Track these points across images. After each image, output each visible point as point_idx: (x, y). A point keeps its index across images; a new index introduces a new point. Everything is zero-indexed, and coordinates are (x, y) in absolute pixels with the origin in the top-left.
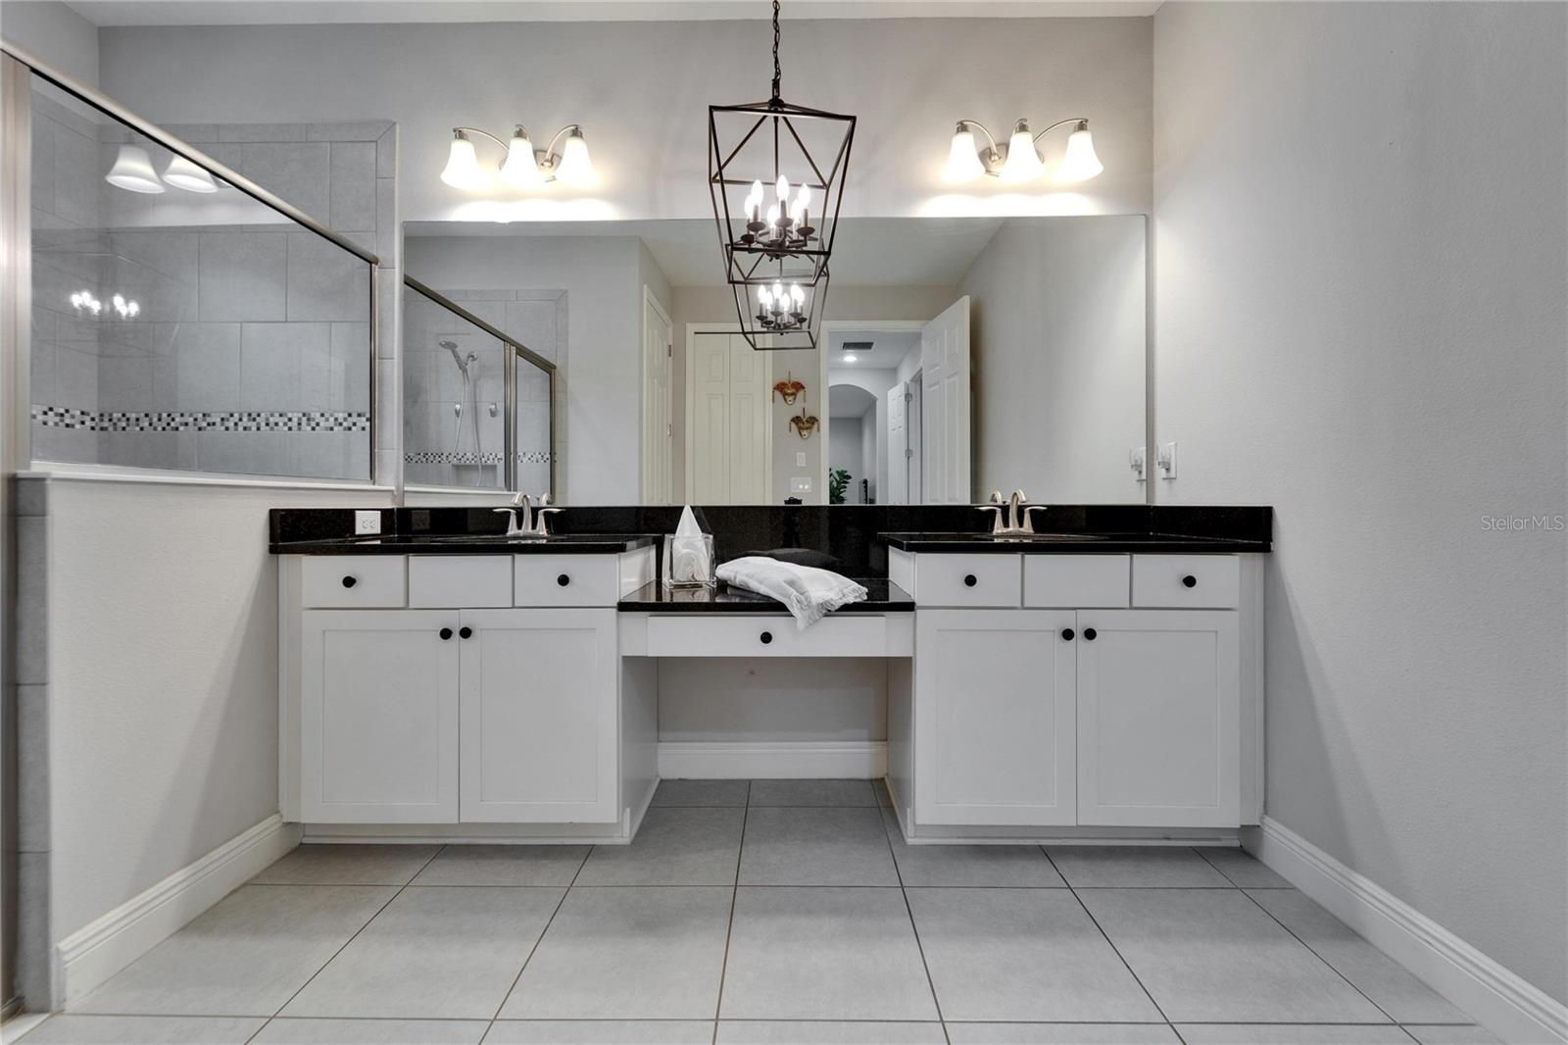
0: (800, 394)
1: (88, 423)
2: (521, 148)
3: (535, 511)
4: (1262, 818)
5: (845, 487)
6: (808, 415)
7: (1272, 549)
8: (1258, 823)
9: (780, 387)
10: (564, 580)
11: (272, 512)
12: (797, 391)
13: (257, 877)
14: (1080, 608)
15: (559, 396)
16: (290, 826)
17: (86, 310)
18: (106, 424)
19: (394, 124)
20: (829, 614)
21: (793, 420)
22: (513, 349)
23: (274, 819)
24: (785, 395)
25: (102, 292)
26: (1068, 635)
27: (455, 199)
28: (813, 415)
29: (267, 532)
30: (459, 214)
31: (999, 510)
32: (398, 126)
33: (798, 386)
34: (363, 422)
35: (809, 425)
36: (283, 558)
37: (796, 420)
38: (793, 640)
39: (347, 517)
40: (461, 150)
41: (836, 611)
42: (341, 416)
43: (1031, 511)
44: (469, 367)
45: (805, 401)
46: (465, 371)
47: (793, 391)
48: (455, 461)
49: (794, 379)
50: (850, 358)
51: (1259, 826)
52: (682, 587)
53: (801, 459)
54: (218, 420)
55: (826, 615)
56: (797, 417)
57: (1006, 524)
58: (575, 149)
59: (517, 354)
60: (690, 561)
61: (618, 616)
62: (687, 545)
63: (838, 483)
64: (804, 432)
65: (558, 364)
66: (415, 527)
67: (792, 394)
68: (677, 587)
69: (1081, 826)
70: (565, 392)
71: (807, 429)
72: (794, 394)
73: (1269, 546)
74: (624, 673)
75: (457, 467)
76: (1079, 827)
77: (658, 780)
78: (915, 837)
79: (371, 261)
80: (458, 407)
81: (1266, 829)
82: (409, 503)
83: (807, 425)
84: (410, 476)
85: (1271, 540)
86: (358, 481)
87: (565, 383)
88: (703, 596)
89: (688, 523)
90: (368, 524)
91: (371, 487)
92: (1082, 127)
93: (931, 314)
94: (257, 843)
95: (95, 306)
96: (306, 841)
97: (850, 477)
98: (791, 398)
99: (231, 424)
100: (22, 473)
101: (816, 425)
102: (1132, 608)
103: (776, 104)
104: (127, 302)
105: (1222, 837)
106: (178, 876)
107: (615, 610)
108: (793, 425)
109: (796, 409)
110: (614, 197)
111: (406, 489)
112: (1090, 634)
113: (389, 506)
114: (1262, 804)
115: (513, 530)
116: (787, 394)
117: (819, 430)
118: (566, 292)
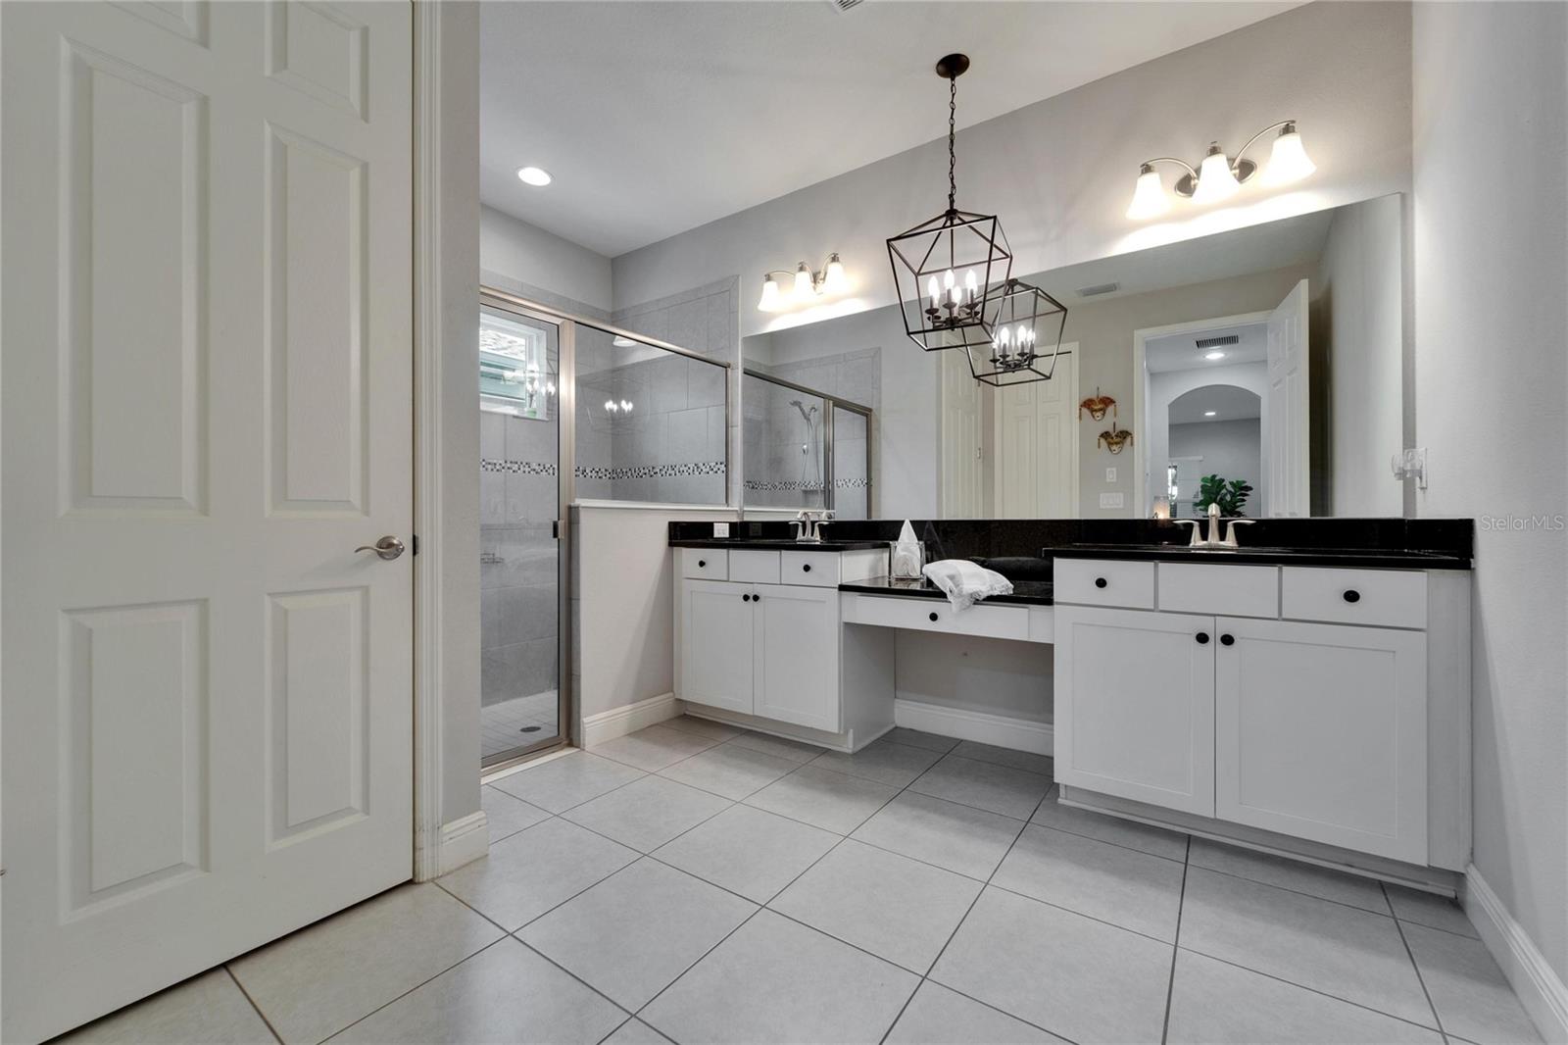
0: (1110, 409)
1: (608, 476)
2: (805, 277)
3: (813, 523)
4: (1466, 866)
5: (1244, 500)
6: (1118, 429)
7: (1472, 566)
8: (1463, 872)
9: (1087, 404)
10: (807, 568)
11: (670, 523)
12: (1107, 406)
13: (663, 722)
14: (1219, 615)
15: (874, 433)
16: (679, 701)
17: (611, 411)
18: (614, 475)
19: (738, 276)
20: (977, 602)
21: (1102, 436)
22: (831, 402)
23: (671, 694)
24: (1092, 411)
25: (617, 401)
26: (1202, 638)
27: (769, 317)
28: (1125, 429)
29: (667, 535)
30: (773, 327)
31: (1196, 524)
32: (740, 278)
33: (1107, 402)
34: (723, 468)
35: (1119, 440)
36: (675, 548)
37: (1106, 435)
38: (954, 620)
39: (709, 526)
40: (769, 287)
41: (984, 600)
42: (713, 464)
43: (1234, 524)
44: (811, 417)
45: (1115, 415)
46: (808, 420)
47: (1100, 406)
48: (803, 488)
49: (1104, 394)
50: (1215, 355)
51: (1463, 874)
52: (902, 580)
53: (1111, 475)
54: (658, 470)
55: (975, 604)
56: (1106, 433)
57: (1204, 537)
58: (834, 269)
59: (834, 405)
60: (906, 561)
61: (840, 595)
62: (906, 549)
63: (1233, 495)
64: (1114, 447)
65: (874, 407)
66: (751, 534)
67: (1100, 410)
68: (897, 579)
69: (1219, 820)
70: (879, 429)
71: (1117, 443)
72: (1103, 410)
73: (1470, 563)
74: (845, 634)
75: (805, 492)
76: (1215, 821)
77: (894, 726)
78: (1066, 799)
79: (726, 367)
80: (805, 447)
81: (1468, 877)
82: (746, 519)
83: (1116, 440)
84: (747, 501)
85: (1472, 557)
86: (719, 504)
87: (879, 421)
88: (916, 586)
89: (907, 534)
90: (721, 531)
91: (725, 508)
92: (1287, 130)
93: (1273, 304)
94: (658, 706)
95: (615, 407)
96: (687, 713)
97: (1251, 489)
98: (1099, 414)
99: (663, 473)
100: (572, 504)
101: (1129, 439)
102: (1281, 618)
103: (951, 214)
104: (627, 403)
105: (1430, 883)
106: (629, 707)
107: (837, 590)
108: (1102, 440)
109: (1106, 423)
110: (864, 294)
111: (745, 509)
112: (1228, 640)
113: (735, 520)
114: (1469, 852)
115: (800, 536)
116: (1096, 411)
117: (1132, 444)
118: (880, 349)
